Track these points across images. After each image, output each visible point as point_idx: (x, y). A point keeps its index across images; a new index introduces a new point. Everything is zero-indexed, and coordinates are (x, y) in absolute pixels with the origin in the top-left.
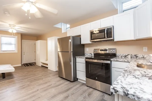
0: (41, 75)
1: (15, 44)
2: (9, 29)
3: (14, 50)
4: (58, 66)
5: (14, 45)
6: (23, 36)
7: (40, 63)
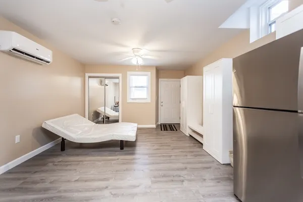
0: (183, 163)
1: (147, 87)
2: (132, 59)
3: (146, 97)
4: (232, 150)
5: (145, 88)
6: (161, 72)
7: (187, 128)
